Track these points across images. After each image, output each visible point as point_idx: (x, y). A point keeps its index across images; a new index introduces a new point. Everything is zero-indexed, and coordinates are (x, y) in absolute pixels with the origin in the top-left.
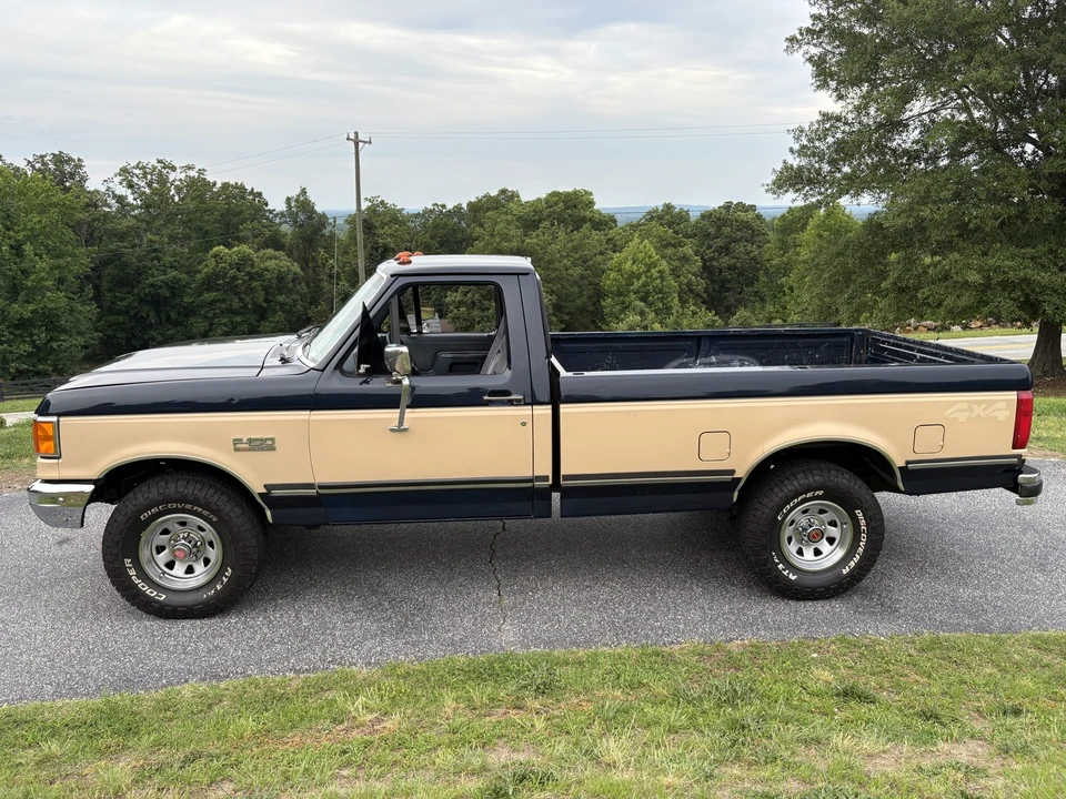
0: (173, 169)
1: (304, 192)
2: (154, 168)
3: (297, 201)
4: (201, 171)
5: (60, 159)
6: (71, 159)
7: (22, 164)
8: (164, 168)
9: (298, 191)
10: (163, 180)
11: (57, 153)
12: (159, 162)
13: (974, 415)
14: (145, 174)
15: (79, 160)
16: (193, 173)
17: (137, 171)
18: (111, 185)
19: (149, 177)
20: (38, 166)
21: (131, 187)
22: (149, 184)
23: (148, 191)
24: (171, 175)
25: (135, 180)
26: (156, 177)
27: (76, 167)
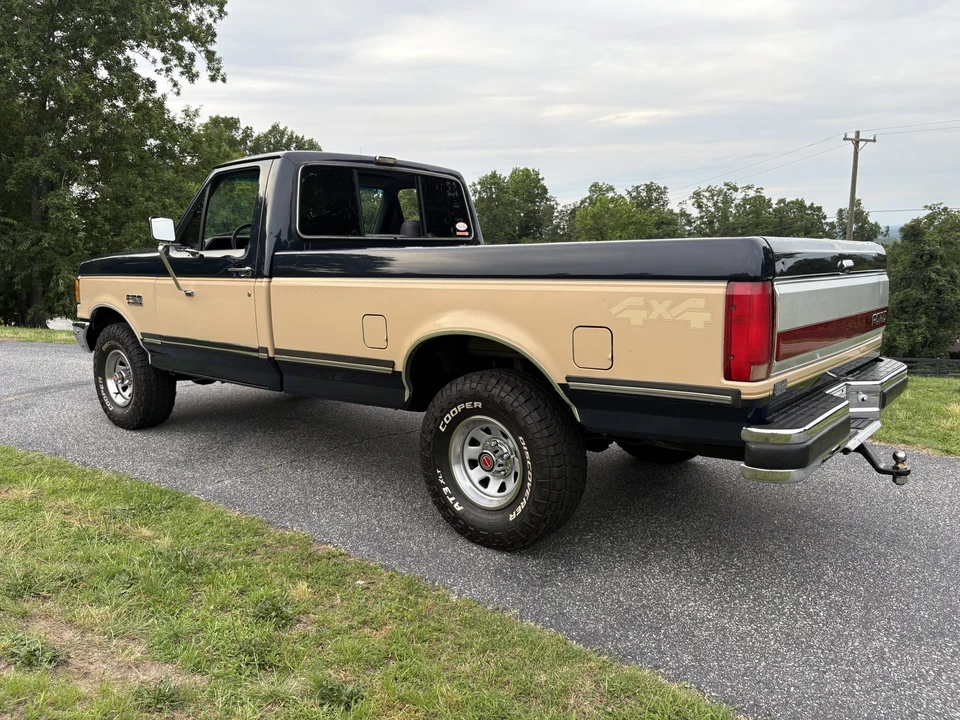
0: (736, 189)
2: (720, 191)
3: (849, 212)
4: (757, 191)
5: (649, 188)
6: (658, 188)
7: (624, 194)
8: (729, 190)
10: (727, 201)
11: (648, 183)
12: (726, 184)
13: (654, 316)
14: (713, 196)
15: (665, 188)
16: (752, 193)
17: (707, 194)
18: (684, 206)
19: (715, 198)
20: (634, 194)
21: (700, 207)
22: (715, 204)
23: (713, 210)
24: (734, 195)
25: (705, 201)
26: (721, 198)
27: (661, 193)
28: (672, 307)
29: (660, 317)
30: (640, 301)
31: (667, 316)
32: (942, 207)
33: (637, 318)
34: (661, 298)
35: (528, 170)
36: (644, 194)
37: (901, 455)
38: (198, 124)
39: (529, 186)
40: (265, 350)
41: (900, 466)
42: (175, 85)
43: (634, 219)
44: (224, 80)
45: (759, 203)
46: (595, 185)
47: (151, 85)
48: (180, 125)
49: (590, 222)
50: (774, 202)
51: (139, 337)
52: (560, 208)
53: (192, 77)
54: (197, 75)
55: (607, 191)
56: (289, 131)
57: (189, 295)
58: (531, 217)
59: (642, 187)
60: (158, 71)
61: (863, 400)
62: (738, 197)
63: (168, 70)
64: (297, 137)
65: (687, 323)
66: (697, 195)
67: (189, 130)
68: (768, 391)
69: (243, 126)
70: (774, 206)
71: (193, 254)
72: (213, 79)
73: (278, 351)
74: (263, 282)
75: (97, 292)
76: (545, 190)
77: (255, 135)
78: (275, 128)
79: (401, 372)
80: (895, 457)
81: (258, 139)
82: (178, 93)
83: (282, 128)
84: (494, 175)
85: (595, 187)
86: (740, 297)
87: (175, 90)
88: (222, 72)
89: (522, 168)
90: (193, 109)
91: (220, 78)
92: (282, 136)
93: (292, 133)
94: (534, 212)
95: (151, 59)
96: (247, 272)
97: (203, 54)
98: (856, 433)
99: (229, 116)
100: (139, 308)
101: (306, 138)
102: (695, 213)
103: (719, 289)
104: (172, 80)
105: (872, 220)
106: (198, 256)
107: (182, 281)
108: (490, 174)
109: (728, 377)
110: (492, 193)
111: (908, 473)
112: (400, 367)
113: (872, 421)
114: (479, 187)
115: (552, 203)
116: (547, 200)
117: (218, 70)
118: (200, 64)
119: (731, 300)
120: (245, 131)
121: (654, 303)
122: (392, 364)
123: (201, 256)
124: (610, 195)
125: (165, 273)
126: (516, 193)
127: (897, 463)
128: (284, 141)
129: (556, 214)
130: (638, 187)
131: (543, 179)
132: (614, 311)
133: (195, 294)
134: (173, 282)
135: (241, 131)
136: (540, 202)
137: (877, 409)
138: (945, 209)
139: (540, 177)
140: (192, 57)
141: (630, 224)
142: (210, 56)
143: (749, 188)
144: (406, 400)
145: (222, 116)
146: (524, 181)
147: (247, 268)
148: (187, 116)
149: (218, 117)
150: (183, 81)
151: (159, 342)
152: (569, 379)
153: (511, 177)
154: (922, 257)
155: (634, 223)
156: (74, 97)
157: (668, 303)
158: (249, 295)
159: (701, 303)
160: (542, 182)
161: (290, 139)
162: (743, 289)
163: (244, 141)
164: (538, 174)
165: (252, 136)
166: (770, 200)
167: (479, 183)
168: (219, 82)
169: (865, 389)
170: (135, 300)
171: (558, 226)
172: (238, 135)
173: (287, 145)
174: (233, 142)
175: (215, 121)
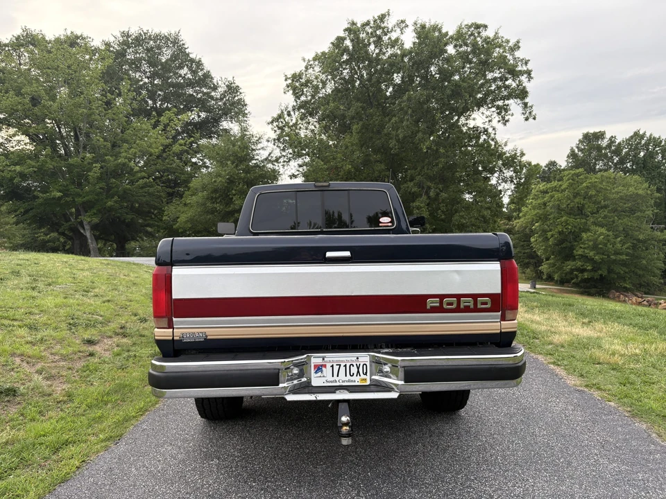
38: (507, 150)
44: (534, 119)
47: (486, 131)
53: (505, 122)
56: (648, 135)
64: (654, 138)
69: (608, 136)
72: (526, 119)
77: (618, 142)
78: (636, 134)
81: (619, 144)
83: (641, 133)
88: (533, 113)
91: (532, 117)
92: (641, 139)
93: (651, 135)
97: (520, 105)
99: (597, 131)
101: (663, 138)
117: (530, 113)
120: (610, 139)
128: (643, 142)
142: (525, 105)
145: (592, 132)
149: (588, 133)
161: (649, 140)
163: (609, 146)
165: (615, 142)
168: (531, 120)
172: (604, 143)
173: (647, 144)
174: (599, 148)
175: (586, 136)
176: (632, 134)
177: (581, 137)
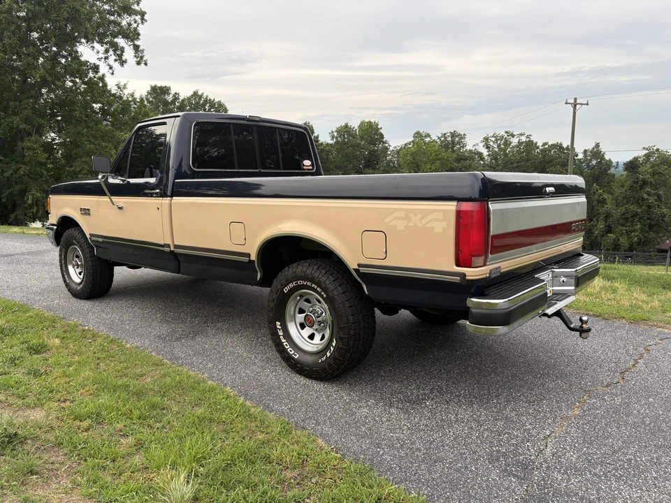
0: (513, 136)
1: (597, 145)
2: (503, 137)
3: (591, 152)
4: (527, 137)
5: (453, 135)
6: (460, 135)
7: (436, 138)
8: (508, 136)
9: (594, 145)
10: (507, 144)
11: (452, 131)
12: (506, 132)
13: (411, 224)
14: (497, 140)
15: (464, 135)
16: (524, 139)
17: (493, 139)
18: (477, 148)
19: (499, 142)
20: (443, 139)
21: (488, 148)
22: (499, 146)
23: (497, 150)
24: (512, 140)
25: (492, 144)
26: (503, 142)
27: (462, 138)
28: (422, 218)
29: (415, 225)
30: (402, 214)
31: (420, 225)
32: (655, 148)
33: (401, 225)
34: (415, 212)
35: (370, 122)
36: (449, 139)
37: (585, 318)
38: (126, 94)
39: (371, 133)
40: (168, 246)
41: (584, 326)
42: (111, 68)
43: (440, 156)
44: (146, 64)
45: (530, 145)
46: (418, 133)
47: (96, 68)
48: (114, 95)
49: (409, 157)
50: (540, 144)
51: (88, 237)
52: (391, 148)
53: (123, 63)
54: (125, 62)
55: (426, 137)
56: (205, 95)
57: (120, 208)
58: (372, 155)
59: (448, 134)
60: (99, 59)
61: (563, 281)
62: (515, 141)
63: (106, 58)
64: (210, 100)
65: (432, 229)
66: (486, 139)
67: (121, 98)
68: (486, 274)
69: (173, 92)
70: (540, 147)
71: (123, 181)
72: (138, 63)
73: (176, 247)
74: (167, 200)
75: (62, 206)
76: (382, 136)
77: (181, 98)
78: (195, 94)
79: (254, 261)
80: (581, 320)
81: (183, 101)
82: (113, 74)
83: (200, 93)
84: (346, 126)
85: (418, 135)
86: (466, 212)
87: (111, 71)
88: (144, 59)
89: (367, 121)
90: (122, 84)
91: (143, 62)
92: (200, 99)
93: (207, 97)
94: (375, 151)
95: (95, 51)
96: (157, 193)
97: (132, 47)
98: (556, 303)
99: (163, 86)
100: (88, 217)
101: (216, 100)
102: (485, 152)
103: (451, 206)
104: (109, 65)
105: (607, 157)
106: (126, 182)
107: (115, 199)
108: (344, 124)
109: (458, 264)
110: (345, 138)
111: (589, 330)
112: (253, 257)
113: (569, 296)
114: (336, 134)
115: (386, 145)
116: (384, 143)
117: (142, 57)
118: (129, 54)
119: (459, 214)
120: (174, 96)
121: (411, 215)
122: (249, 255)
123: (128, 182)
124: (428, 140)
125: (103, 194)
126: (362, 138)
127: (582, 324)
128: (201, 102)
129: (389, 153)
130: (445, 134)
131: (381, 128)
132: (387, 220)
133: (124, 208)
134: (109, 200)
135: (171, 96)
136: (379, 144)
137: (573, 288)
138: (658, 150)
139: (379, 127)
140: (122, 50)
141: (438, 159)
142: (136, 48)
143: (521, 135)
144: (258, 279)
145: (159, 85)
146: (367, 130)
147: (158, 191)
148: (119, 88)
149: (156, 86)
150: (116, 65)
151: (101, 240)
152: (359, 265)
153: (359, 127)
154: (637, 182)
155: (440, 159)
156: (40, 77)
157: (420, 216)
158: (158, 209)
159: (440, 216)
160: (381, 131)
161: (206, 101)
162: (467, 206)
163: (173, 102)
164: (378, 125)
165: (179, 99)
166: (536, 144)
167: (336, 131)
168: (143, 65)
169: (566, 274)
170: (86, 212)
171: (390, 161)
172: (170, 98)
173: (204, 105)
174: (166, 103)
175: (154, 89)
176: (192, 93)
177: (149, 89)
